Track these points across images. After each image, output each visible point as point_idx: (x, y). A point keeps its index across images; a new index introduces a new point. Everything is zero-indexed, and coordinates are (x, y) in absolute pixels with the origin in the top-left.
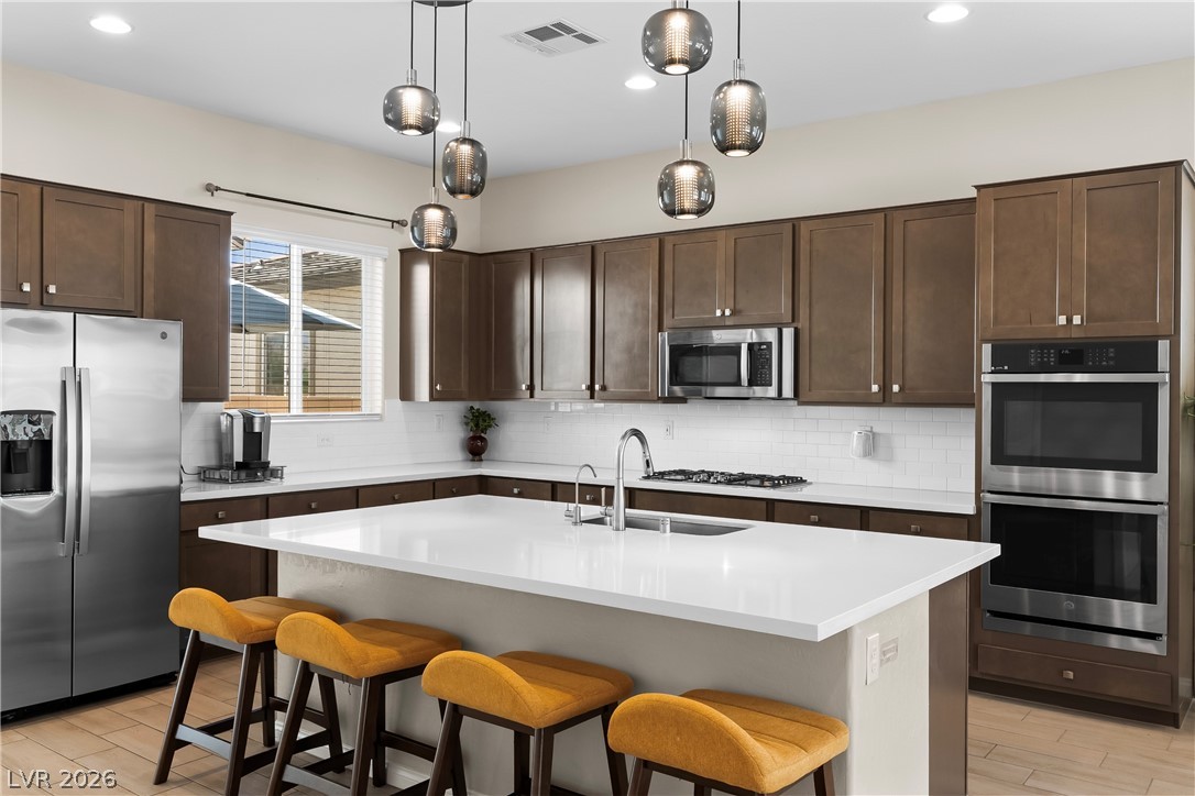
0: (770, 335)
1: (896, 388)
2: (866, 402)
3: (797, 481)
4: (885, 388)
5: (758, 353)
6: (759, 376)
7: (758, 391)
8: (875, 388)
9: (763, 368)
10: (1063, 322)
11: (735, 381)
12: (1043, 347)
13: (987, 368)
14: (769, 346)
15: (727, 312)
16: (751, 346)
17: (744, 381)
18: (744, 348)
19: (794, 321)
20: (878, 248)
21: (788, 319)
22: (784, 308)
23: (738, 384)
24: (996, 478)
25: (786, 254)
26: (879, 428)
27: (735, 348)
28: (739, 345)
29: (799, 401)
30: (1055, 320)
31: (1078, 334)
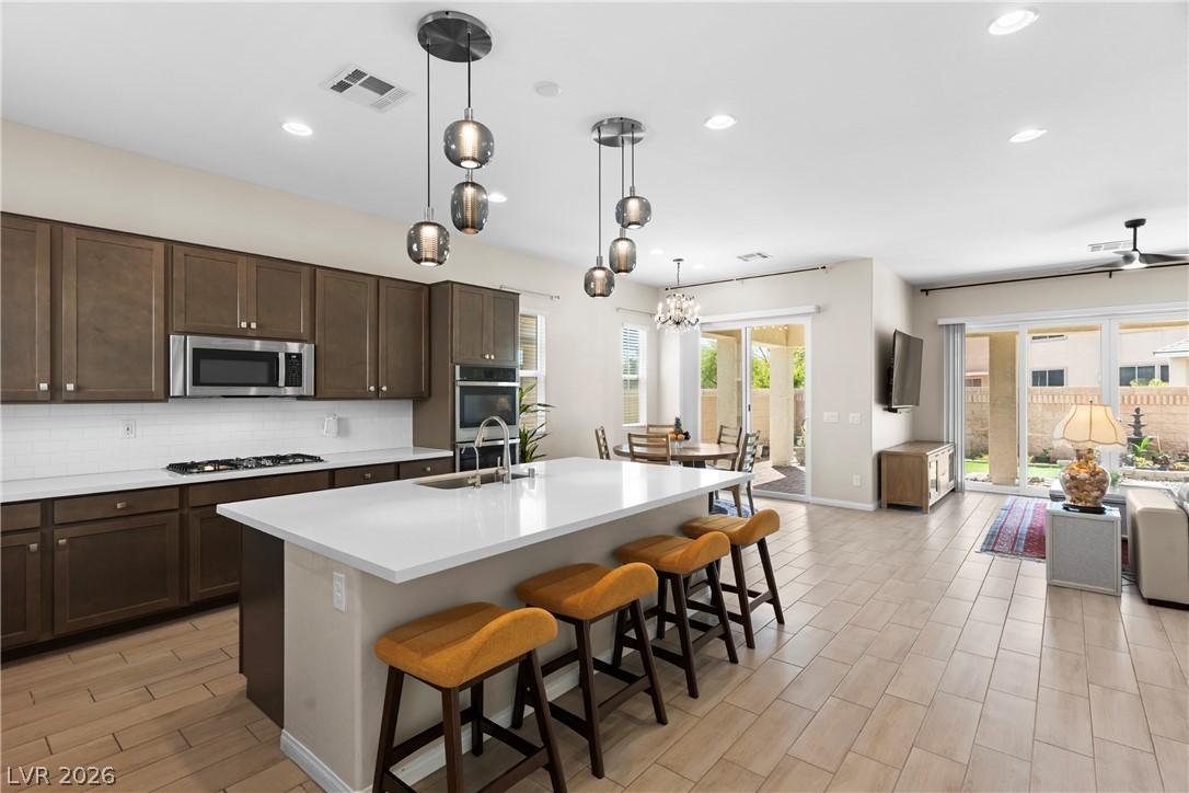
0: (294, 347)
1: (384, 388)
2: (365, 397)
3: (317, 459)
4: (378, 389)
5: (294, 362)
6: (294, 379)
7: (290, 391)
8: (372, 388)
9: (294, 372)
10: (487, 357)
11: (273, 382)
12: (479, 368)
13: (458, 378)
14: (299, 356)
15: (253, 325)
16: (288, 356)
17: (282, 382)
18: (282, 357)
19: (312, 339)
20: (371, 299)
21: (307, 337)
22: (303, 328)
23: (277, 386)
24: (462, 434)
25: (304, 289)
26: (341, 415)
27: (275, 356)
28: (277, 354)
29: (316, 397)
30: (483, 356)
31: (491, 364)
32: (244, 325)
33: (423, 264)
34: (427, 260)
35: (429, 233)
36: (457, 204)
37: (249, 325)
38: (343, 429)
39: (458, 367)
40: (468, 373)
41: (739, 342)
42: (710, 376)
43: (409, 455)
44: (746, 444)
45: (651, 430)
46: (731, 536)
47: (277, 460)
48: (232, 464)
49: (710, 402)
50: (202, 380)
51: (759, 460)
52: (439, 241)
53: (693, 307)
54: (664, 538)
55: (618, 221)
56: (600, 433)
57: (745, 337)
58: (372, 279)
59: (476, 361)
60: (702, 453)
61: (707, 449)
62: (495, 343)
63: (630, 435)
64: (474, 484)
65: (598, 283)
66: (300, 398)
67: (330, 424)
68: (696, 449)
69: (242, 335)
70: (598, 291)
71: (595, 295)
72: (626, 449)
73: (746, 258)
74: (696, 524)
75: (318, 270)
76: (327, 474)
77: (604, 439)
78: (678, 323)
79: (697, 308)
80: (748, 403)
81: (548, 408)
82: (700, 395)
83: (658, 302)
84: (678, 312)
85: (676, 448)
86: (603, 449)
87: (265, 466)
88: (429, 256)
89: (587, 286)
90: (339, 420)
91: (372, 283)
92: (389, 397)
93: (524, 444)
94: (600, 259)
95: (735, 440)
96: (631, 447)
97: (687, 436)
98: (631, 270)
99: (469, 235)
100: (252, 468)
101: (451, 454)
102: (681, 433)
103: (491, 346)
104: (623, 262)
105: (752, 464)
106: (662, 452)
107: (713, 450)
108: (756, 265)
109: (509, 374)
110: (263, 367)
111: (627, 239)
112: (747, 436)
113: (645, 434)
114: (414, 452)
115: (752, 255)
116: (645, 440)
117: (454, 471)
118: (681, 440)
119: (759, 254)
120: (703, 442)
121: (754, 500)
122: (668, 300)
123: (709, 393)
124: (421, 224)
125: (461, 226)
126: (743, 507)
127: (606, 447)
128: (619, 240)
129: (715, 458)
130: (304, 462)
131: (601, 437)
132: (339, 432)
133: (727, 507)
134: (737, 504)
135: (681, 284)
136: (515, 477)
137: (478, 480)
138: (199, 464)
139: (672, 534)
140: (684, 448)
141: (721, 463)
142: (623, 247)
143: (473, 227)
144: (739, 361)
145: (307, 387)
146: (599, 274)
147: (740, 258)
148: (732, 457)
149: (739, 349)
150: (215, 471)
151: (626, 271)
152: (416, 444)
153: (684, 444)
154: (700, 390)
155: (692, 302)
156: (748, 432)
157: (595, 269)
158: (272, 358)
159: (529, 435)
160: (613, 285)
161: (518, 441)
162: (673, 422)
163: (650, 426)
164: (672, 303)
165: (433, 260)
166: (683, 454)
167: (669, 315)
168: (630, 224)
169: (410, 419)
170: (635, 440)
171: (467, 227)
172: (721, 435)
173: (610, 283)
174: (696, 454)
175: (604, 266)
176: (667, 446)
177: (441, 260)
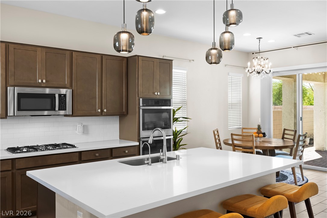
0: (63, 91)
1: (105, 110)
2: (96, 115)
3: (73, 146)
4: (102, 111)
5: (63, 98)
6: (63, 107)
7: (62, 112)
8: (99, 110)
9: (63, 103)
10: (156, 93)
11: (53, 109)
12: (152, 100)
13: (141, 105)
14: (65, 95)
15: (44, 81)
16: (60, 95)
17: (57, 109)
18: (57, 96)
19: (71, 87)
20: (98, 66)
21: (68, 86)
22: (67, 81)
23: (55, 110)
24: (143, 134)
25: (67, 63)
26: (84, 124)
27: (54, 96)
28: (55, 94)
29: (73, 115)
30: (154, 93)
31: (158, 97)
32: (40, 81)
33: (121, 52)
34: (123, 51)
35: (124, 37)
36: (139, 21)
37: (42, 81)
38: (85, 130)
39: (141, 100)
40: (147, 102)
41: (295, 81)
42: (278, 98)
43: (117, 143)
44: (299, 140)
45: (244, 130)
46: (288, 197)
47: (55, 146)
48: (35, 148)
49: (278, 114)
50: (22, 108)
51: (307, 146)
52: (129, 41)
53: (268, 64)
54: (249, 196)
55: (224, 23)
56: (216, 132)
57: (299, 78)
58: (99, 56)
59: (150, 96)
60: (274, 145)
61: (276, 142)
62: (160, 86)
63: (232, 135)
64: (148, 164)
65: (213, 57)
66: (66, 115)
67: (79, 128)
68: (270, 142)
69: (39, 86)
70: (213, 61)
71: (211, 63)
72: (230, 142)
73: (299, 35)
74: (268, 188)
75: (73, 52)
76: (78, 154)
77: (218, 136)
78: (259, 73)
79: (270, 64)
80: (300, 116)
81: (188, 120)
82: (272, 110)
83: (248, 62)
84: (259, 67)
85: (258, 141)
86: (218, 141)
87: (49, 149)
88: (124, 48)
89: (207, 58)
90: (84, 126)
91: (99, 58)
92: (108, 115)
93: (175, 138)
94: (214, 44)
95: (292, 137)
96: (232, 141)
97: (264, 135)
98: (231, 48)
99: (144, 36)
100: (43, 150)
101: (137, 144)
102: (261, 133)
103: (158, 88)
104: (227, 44)
105: (302, 152)
106: (249, 144)
107: (280, 143)
108: (305, 39)
109: (167, 102)
110: (48, 101)
111: (229, 32)
112: (299, 136)
113: (241, 134)
114: (120, 143)
115: (302, 34)
116: (241, 137)
117: (139, 155)
118: (261, 137)
119: (307, 33)
120: (274, 138)
121: (304, 171)
122: (254, 60)
123: (278, 108)
124: (120, 33)
125: (141, 32)
126: (297, 174)
127: (219, 140)
128: (224, 33)
129: (280, 148)
130: (67, 148)
131: (216, 134)
132: (83, 132)
133: (287, 175)
134: (294, 173)
135: (261, 50)
136: (169, 159)
137: (150, 160)
138: (20, 148)
139: (254, 194)
140: (263, 141)
141: (284, 151)
142: (227, 36)
143: (146, 32)
144: (295, 91)
145: (69, 111)
146: (214, 52)
147: (295, 35)
148: (291, 147)
149: (295, 85)
150: (27, 152)
151: (229, 49)
152: (121, 138)
153: (263, 139)
154: (272, 107)
155: (267, 61)
156: (301, 134)
157: (211, 49)
158: (52, 97)
159: (178, 134)
160: (221, 57)
161: (172, 137)
162: (257, 127)
163: (243, 128)
164: (255, 62)
165: (126, 51)
166: (262, 145)
167: (253, 68)
168: (231, 24)
169: (117, 126)
170: (235, 137)
171: (143, 32)
172: (284, 134)
173: (220, 56)
174: (269, 145)
175: (216, 47)
176: (253, 141)
177: (131, 50)
